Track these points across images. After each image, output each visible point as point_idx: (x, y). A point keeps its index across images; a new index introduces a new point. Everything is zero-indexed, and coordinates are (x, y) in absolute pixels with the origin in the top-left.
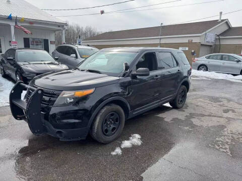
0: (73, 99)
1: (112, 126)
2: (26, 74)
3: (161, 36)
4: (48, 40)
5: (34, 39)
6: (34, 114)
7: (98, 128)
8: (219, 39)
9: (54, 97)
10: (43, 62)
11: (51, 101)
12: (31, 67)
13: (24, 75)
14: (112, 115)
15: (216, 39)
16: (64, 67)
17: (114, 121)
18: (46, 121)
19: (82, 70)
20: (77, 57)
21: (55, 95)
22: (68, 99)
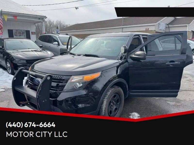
0: (82, 83)
1: (115, 107)
2: (16, 61)
3: (123, 26)
4: (29, 31)
5: (17, 30)
6: (44, 101)
7: (105, 111)
8: (169, 27)
9: (62, 82)
10: (30, 50)
11: (60, 86)
12: (20, 55)
13: (14, 62)
14: (115, 96)
15: (166, 27)
16: (49, 53)
17: (116, 102)
18: (55, 107)
19: (78, 55)
20: (59, 45)
21: (64, 80)
22: (78, 84)
